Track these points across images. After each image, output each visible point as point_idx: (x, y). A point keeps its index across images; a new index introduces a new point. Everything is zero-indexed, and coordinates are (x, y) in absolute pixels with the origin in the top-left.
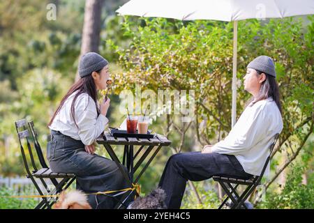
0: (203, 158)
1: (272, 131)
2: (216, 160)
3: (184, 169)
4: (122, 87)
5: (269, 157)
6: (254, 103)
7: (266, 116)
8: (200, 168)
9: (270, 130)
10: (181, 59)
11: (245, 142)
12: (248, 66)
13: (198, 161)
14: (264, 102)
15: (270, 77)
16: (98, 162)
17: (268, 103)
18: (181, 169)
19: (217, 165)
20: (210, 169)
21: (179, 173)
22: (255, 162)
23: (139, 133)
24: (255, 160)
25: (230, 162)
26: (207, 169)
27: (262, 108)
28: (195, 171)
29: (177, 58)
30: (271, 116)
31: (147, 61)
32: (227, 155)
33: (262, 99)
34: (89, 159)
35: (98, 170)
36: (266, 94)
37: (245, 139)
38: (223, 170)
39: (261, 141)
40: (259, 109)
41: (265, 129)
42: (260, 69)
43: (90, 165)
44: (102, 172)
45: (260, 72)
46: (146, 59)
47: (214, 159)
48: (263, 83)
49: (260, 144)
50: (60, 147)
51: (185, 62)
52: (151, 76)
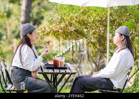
0: (93, 80)
1: (128, 66)
2: (100, 81)
3: (83, 86)
4: (49, 33)
5: (127, 79)
6: (119, 51)
7: (125, 58)
8: (91, 85)
9: (127, 65)
10: (80, 19)
11: (115, 72)
12: (115, 32)
13: (90, 81)
14: (124, 51)
15: (127, 37)
16: (39, 82)
17: (126, 51)
18: (82, 86)
19: (100, 83)
20: (96, 86)
21: (81, 88)
22: (120, 82)
23: (59, 66)
24: (120, 81)
25: (107, 82)
26: (95, 86)
27: (123, 54)
28: (89, 87)
29: (77, 18)
30: (128, 58)
31: (62, 19)
32: (106, 78)
33: (123, 49)
34: (34, 81)
35: (39, 87)
36: (125, 47)
37: (115, 70)
38: (103, 86)
39: (123, 71)
40: (121, 55)
41: (125, 65)
42: (121, 33)
43: (34, 84)
44: (41, 88)
45: (121, 35)
46: (61, 18)
47: (99, 80)
48: (123, 40)
49: (122, 73)
50: (18, 75)
51: (81, 20)
52: (64, 27)
